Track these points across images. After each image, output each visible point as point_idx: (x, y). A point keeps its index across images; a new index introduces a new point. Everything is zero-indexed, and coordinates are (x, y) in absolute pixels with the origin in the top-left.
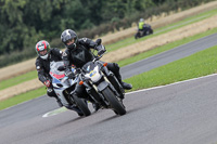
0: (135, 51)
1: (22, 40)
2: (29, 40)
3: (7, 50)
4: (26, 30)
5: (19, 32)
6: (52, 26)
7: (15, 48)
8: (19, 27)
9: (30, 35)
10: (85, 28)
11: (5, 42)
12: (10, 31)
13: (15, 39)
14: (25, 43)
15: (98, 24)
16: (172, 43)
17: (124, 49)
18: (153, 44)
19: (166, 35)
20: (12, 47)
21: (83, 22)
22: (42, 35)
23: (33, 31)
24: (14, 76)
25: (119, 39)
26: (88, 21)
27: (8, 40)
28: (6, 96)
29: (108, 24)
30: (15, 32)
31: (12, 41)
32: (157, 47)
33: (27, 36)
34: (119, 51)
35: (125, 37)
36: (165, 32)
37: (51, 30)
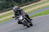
0: (39, 7)
1: (13, 5)
2: (15, 5)
3: (10, 7)
4: (14, 3)
5: (13, 3)
6: (20, 2)
7: (12, 7)
8: (13, 2)
9: (15, 4)
10: (28, 2)
11: (9, 5)
12: (11, 3)
13: (12, 5)
14: (14, 5)
15: (30, 1)
16: (47, 6)
17: (36, 7)
18: (43, 6)
19: (46, 4)
20: (11, 6)
21: (27, 1)
22: (18, 4)
23: (16, 3)
24: (11, 13)
25: (35, 5)
26: (28, 1)
27: (10, 5)
28: (9, 17)
29: (33, 1)
30: (12, 3)
31: (11, 5)
32: (44, 6)
33: (14, 4)
34: (35, 7)
35: (36, 4)
36: (46, 3)
37: (20, 3)
